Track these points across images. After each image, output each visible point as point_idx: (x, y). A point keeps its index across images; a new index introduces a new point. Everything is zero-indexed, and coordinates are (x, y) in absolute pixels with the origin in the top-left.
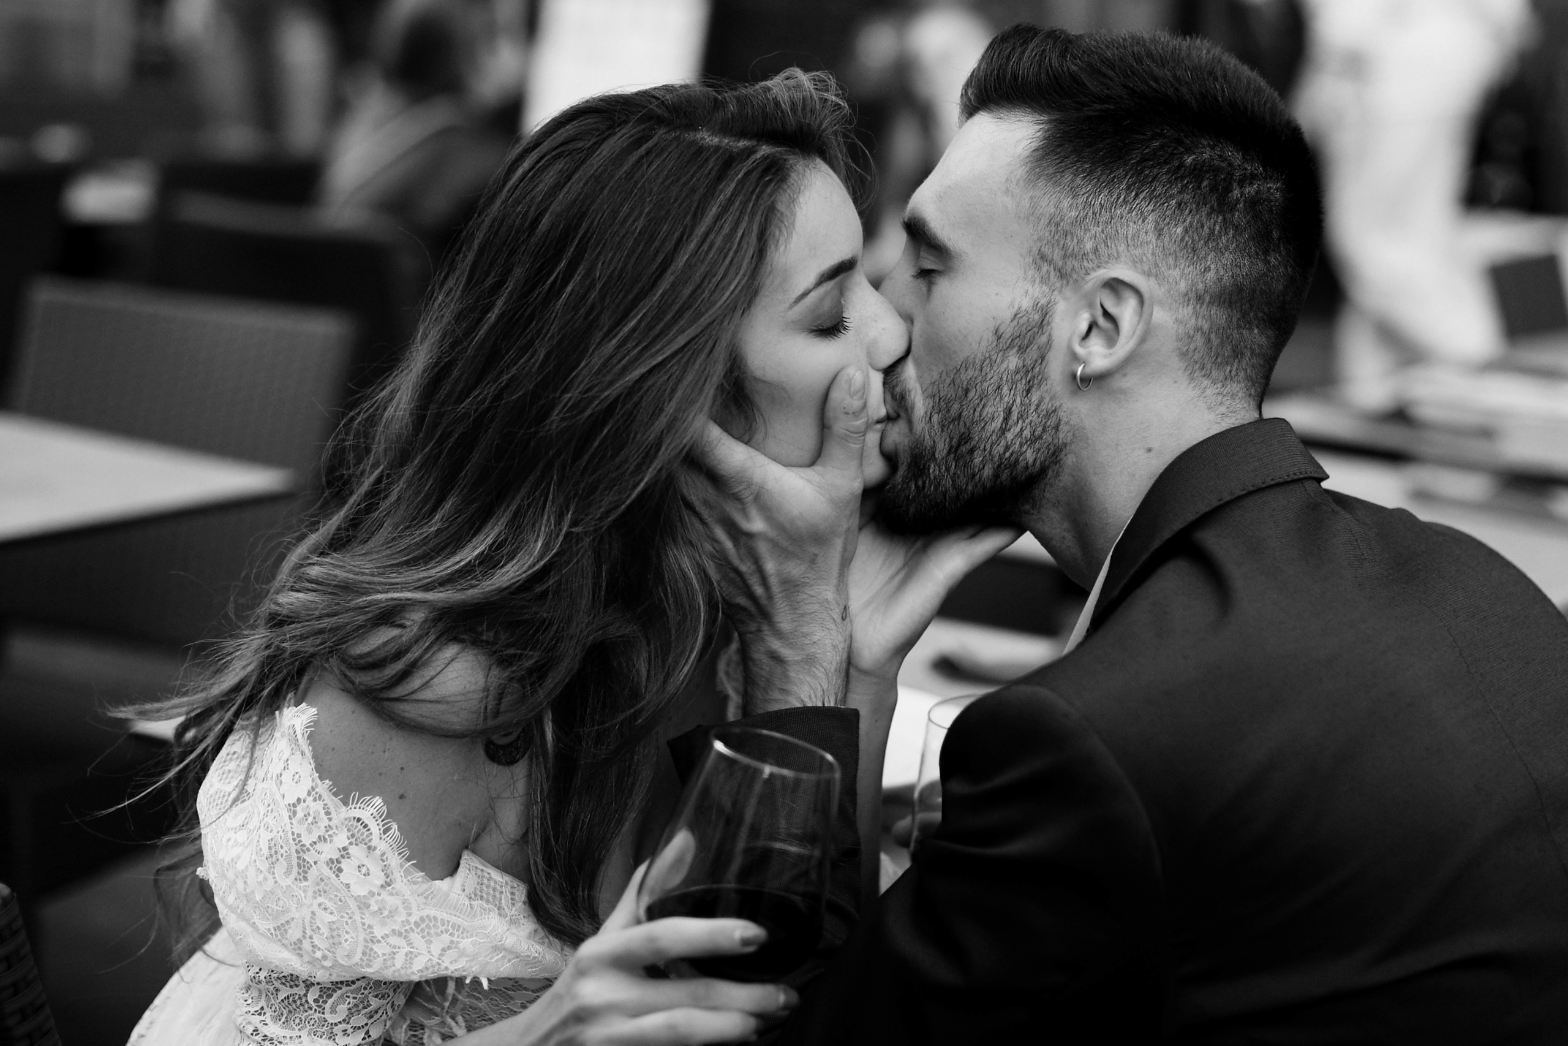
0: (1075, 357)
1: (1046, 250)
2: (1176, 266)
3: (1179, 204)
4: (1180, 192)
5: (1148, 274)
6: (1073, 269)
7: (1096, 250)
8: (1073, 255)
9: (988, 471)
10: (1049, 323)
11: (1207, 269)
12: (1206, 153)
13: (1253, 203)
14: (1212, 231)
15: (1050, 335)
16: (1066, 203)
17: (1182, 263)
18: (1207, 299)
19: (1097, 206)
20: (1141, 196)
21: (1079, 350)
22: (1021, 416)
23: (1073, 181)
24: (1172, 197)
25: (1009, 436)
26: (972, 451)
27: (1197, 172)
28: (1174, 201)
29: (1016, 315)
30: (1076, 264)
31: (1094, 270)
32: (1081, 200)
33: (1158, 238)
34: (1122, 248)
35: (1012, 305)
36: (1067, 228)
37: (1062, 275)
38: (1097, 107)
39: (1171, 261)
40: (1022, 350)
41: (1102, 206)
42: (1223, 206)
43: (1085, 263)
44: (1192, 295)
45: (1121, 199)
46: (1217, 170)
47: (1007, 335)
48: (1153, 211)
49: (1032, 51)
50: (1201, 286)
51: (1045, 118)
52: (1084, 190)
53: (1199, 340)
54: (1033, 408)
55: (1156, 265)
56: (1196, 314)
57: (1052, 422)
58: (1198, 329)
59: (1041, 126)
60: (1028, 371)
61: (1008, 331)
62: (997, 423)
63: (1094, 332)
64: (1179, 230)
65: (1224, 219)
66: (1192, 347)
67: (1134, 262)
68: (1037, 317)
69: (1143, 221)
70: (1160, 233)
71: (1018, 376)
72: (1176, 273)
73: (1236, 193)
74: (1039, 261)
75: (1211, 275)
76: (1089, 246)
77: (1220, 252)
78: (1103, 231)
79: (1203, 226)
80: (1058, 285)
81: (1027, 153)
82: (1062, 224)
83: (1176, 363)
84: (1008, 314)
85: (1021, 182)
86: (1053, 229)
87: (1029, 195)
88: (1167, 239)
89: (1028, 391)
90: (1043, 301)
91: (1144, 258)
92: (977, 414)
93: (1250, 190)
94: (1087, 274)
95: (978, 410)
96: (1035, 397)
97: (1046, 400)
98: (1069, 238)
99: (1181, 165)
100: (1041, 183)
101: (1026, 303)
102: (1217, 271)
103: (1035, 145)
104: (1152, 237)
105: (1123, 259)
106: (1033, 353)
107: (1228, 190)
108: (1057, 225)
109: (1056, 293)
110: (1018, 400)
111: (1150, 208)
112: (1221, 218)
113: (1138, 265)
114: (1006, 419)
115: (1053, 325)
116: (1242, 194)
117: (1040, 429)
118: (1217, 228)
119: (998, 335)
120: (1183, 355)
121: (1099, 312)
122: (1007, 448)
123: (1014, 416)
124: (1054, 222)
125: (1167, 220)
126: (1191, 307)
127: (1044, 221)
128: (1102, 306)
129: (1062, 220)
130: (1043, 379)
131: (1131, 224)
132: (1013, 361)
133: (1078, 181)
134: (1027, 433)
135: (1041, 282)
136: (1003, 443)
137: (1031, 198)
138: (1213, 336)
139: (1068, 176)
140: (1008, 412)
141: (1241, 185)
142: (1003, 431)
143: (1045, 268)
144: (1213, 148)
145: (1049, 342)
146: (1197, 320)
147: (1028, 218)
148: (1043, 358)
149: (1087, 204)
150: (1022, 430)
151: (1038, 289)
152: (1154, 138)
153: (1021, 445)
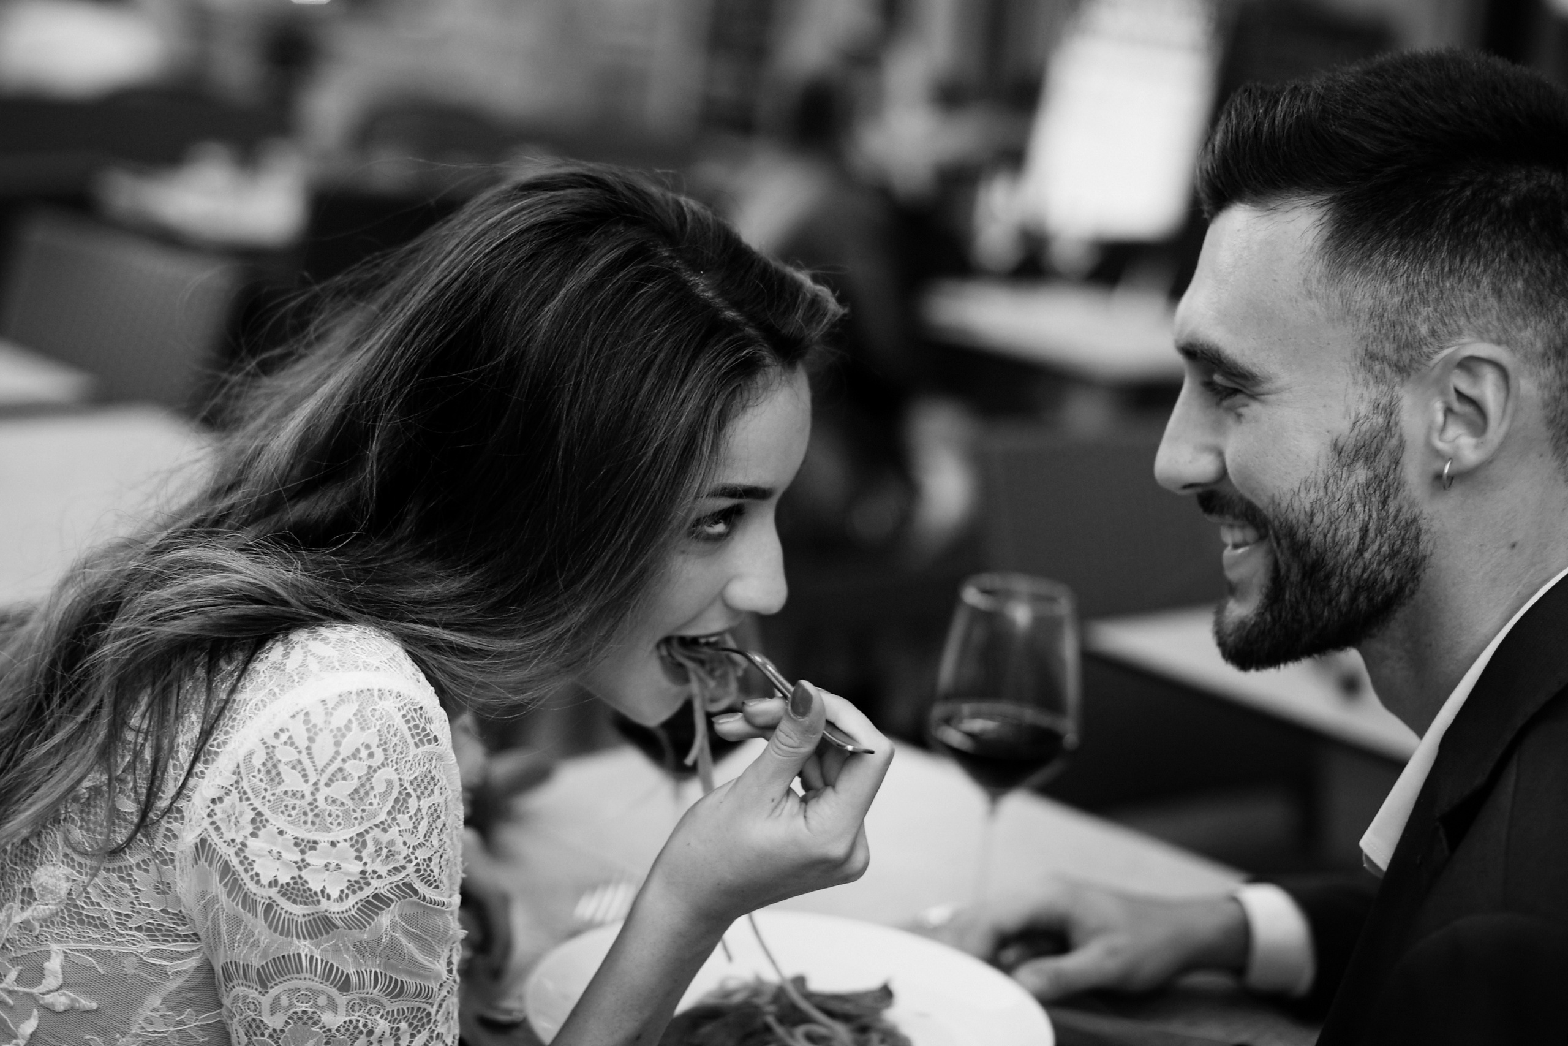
0: (1436, 454)
1: (1375, 347)
6: (1412, 358)
8: (1408, 345)
10: (1396, 424)
15: (1401, 436)
21: (1441, 446)
22: (1380, 531)
29: (1354, 424)
30: (1415, 353)
32: (1400, 283)
33: (1499, 300)
34: (1462, 322)
37: (1399, 368)
40: (1370, 459)
41: (1427, 283)
43: (1424, 349)
51: (1326, 197)
54: (1390, 521)
57: (1412, 531)
59: (1325, 208)
60: (1380, 483)
61: (1349, 441)
62: (1354, 544)
63: (1450, 419)
68: (1380, 420)
71: (1371, 489)
74: (1368, 362)
76: (1424, 330)
78: (1435, 310)
80: (1397, 379)
81: (1320, 243)
82: (1386, 315)
84: (1345, 424)
86: (1377, 323)
87: (1336, 292)
89: (1384, 502)
91: (1489, 327)
92: (1330, 539)
95: (1331, 534)
96: (1393, 507)
97: (1405, 509)
98: (1398, 328)
101: (1364, 408)
103: (1326, 232)
106: (1384, 460)
108: (1381, 318)
109: (1396, 388)
110: (1374, 515)
115: (1402, 424)
117: (1399, 543)
121: (1453, 397)
122: (1364, 570)
123: (1372, 533)
124: (1378, 315)
127: (1364, 317)
128: (1456, 390)
130: (1399, 486)
132: (1361, 475)
134: (1385, 548)
135: (1376, 381)
136: (1360, 564)
137: (1341, 294)
142: (1361, 549)
143: (1377, 367)
145: (1402, 444)
147: (1344, 320)
148: (1397, 462)
150: (1380, 548)
151: (1373, 390)
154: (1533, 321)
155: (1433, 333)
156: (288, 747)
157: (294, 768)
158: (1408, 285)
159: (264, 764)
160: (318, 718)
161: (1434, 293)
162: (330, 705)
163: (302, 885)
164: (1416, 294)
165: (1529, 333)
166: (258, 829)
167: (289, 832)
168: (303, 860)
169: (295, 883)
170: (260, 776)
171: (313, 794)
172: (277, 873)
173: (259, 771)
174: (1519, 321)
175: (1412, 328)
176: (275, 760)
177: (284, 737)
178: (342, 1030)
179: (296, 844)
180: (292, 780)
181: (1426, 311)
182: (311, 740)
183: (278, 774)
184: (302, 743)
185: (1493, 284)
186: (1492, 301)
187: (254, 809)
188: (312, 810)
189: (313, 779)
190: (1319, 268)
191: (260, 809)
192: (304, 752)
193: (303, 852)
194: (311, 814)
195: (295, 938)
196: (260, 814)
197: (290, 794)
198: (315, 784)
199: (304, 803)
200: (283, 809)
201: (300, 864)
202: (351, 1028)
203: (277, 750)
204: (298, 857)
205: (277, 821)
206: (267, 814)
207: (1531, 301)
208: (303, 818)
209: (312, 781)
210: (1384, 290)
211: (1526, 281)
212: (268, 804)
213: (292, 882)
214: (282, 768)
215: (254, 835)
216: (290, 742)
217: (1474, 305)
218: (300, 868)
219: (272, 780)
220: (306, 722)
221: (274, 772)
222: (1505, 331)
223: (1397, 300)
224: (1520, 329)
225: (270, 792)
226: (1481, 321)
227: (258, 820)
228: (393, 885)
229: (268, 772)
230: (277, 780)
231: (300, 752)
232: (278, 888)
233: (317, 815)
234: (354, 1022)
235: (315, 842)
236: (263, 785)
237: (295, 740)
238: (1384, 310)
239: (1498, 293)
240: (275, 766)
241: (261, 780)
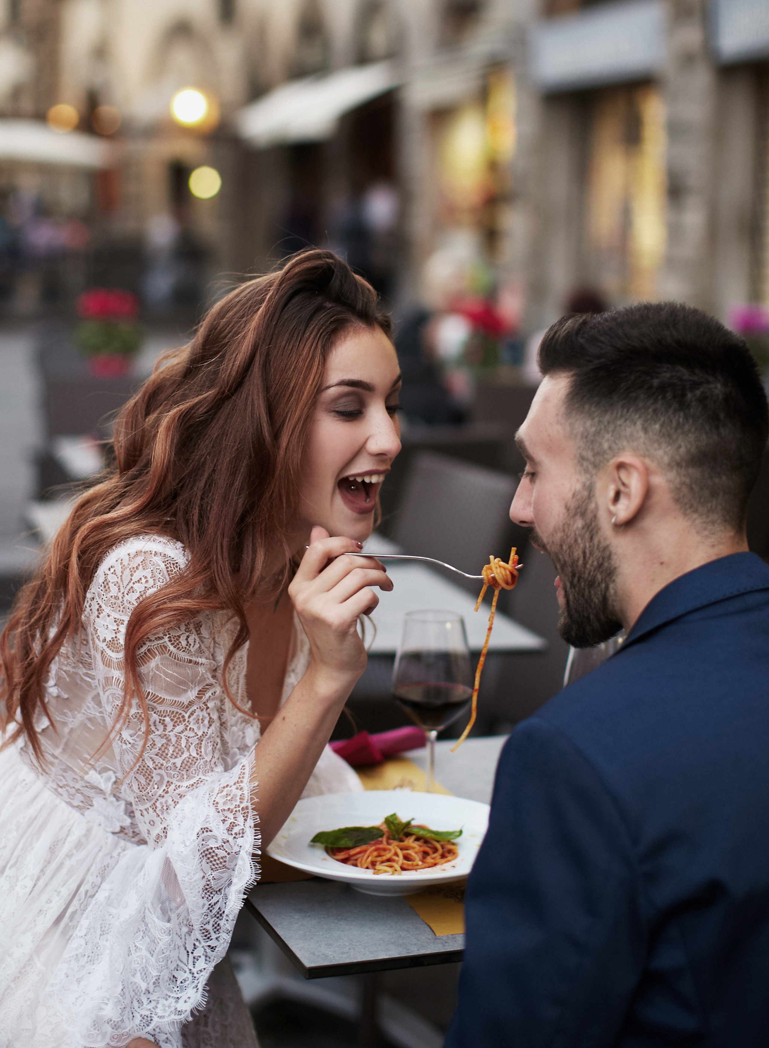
0: (611, 513)
15: (596, 502)
21: (612, 508)
22: (591, 554)
30: (601, 458)
31: (611, 459)
35: (571, 489)
40: (583, 514)
43: (606, 456)
44: (673, 464)
47: (572, 507)
53: (685, 490)
56: (679, 474)
58: (683, 483)
60: (589, 527)
62: (581, 561)
63: (621, 496)
66: (681, 495)
67: (634, 450)
68: (586, 493)
71: (584, 531)
76: (606, 446)
80: (594, 472)
84: (570, 495)
85: (564, 415)
87: (568, 422)
90: (588, 483)
94: (608, 461)
97: (602, 541)
100: (573, 414)
101: (578, 486)
103: (567, 391)
105: (627, 449)
106: (589, 516)
109: (594, 476)
115: (597, 496)
117: (601, 559)
120: (677, 501)
121: (619, 483)
122: (589, 575)
126: (674, 471)
128: (620, 480)
130: (598, 529)
132: (580, 522)
136: (587, 572)
137: (570, 424)
139: (587, 407)
142: (585, 564)
145: (597, 506)
146: (680, 478)
148: (595, 517)
150: (593, 562)
151: (583, 477)
153: (594, 571)
154: (664, 446)
155: (610, 448)
156: (113, 575)
157: (115, 585)
158: (600, 422)
159: (103, 583)
160: (125, 563)
161: (611, 428)
162: (132, 556)
163: (117, 641)
164: (603, 427)
165: (660, 453)
166: (100, 614)
167: (113, 616)
168: (118, 629)
169: (113, 640)
170: (101, 588)
171: (122, 598)
172: (105, 636)
173: (101, 586)
174: (656, 445)
175: (600, 444)
176: (108, 581)
177: (112, 570)
178: (134, 716)
179: (115, 621)
180: (114, 590)
181: (608, 436)
182: (122, 572)
183: (109, 588)
184: (119, 573)
185: (643, 425)
186: (641, 434)
187: (98, 604)
188: (122, 605)
189: (122, 591)
190: (563, 410)
191: (100, 604)
192: (120, 578)
193: (118, 625)
194: (122, 607)
195: (113, 669)
196: (100, 607)
197: (113, 597)
198: (123, 593)
199: (119, 602)
200: (110, 604)
201: (116, 631)
202: (138, 716)
203: (109, 576)
204: (115, 628)
205: (107, 610)
206: (104, 607)
207: (664, 435)
208: (119, 609)
209: (122, 592)
210: (589, 423)
211: (662, 426)
212: (104, 602)
213: (111, 640)
214: (110, 584)
215: (98, 617)
216: (114, 573)
217: (631, 435)
218: (116, 633)
219: (106, 590)
220: (121, 563)
221: (107, 587)
222: (648, 450)
223: (594, 429)
224: (655, 450)
225: (105, 596)
226: (635, 444)
227: (100, 609)
228: (159, 645)
229: (105, 587)
230: (108, 590)
231: (118, 578)
232: (106, 643)
233: (124, 608)
234: (140, 713)
235: (123, 620)
236: (102, 593)
237: (116, 572)
238: (588, 434)
239: (645, 430)
240: (107, 584)
241: (102, 590)
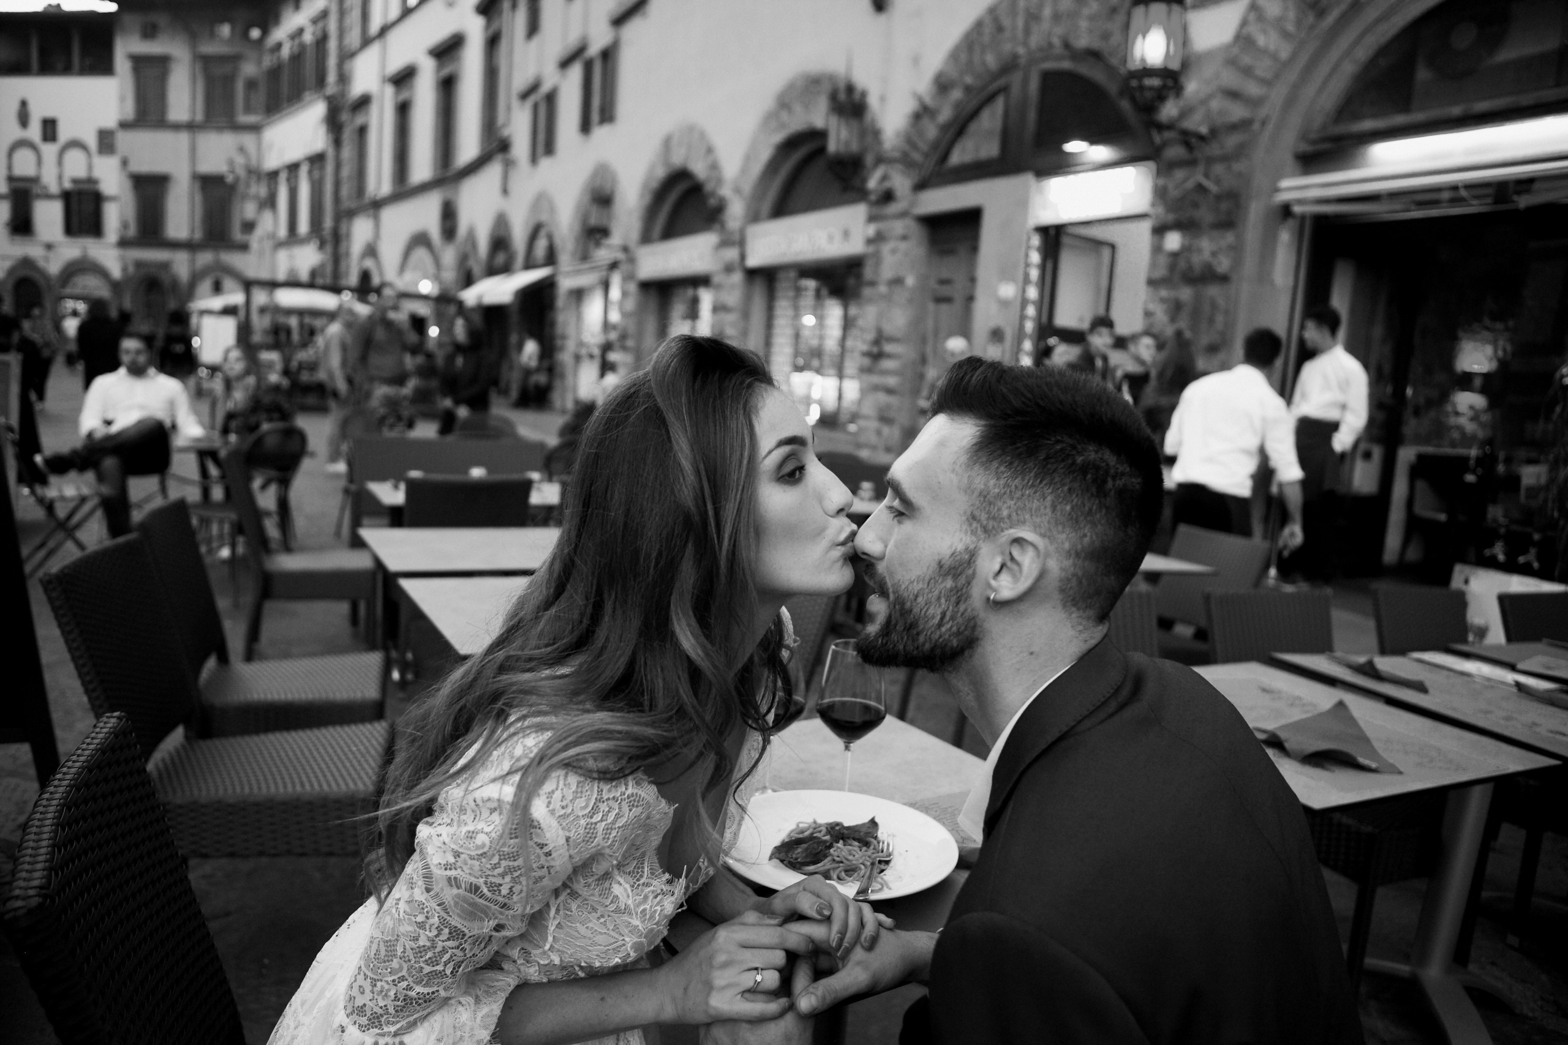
0: (989, 586)
1: (977, 513)
2: (1063, 532)
3: (1070, 490)
4: (1071, 481)
5: (1043, 536)
6: (993, 527)
7: (1009, 516)
8: (994, 518)
9: (927, 646)
10: (974, 562)
11: (1085, 535)
12: (1091, 453)
13: (1121, 492)
14: (1090, 510)
15: (974, 570)
16: (992, 482)
17: (1068, 530)
18: (1083, 555)
19: (1013, 487)
20: (1044, 482)
21: (993, 583)
22: (952, 618)
23: (998, 468)
24: (1064, 485)
25: (943, 629)
26: (918, 634)
27: (1084, 469)
28: (1066, 487)
29: (953, 554)
30: (996, 525)
31: (1007, 529)
32: (1002, 482)
33: (1053, 512)
34: (1027, 516)
35: (951, 547)
36: (992, 499)
37: (985, 530)
38: (1019, 418)
39: (1060, 528)
40: (956, 577)
41: (1016, 487)
42: (1101, 492)
43: (1002, 524)
44: (1073, 552)
45: (1030, 484)
46: (1097, 468)
47: (946, 567)
48: (1051, 493)
49: (978, 376)
50: (1079, 547)
51: (983, 422)
52: (1005, 475)
53: (1074, 583)
54: (959, 615)
55: (1050, 530)
56: (1075, 565)
57: (972, 624)
58: (1074, 575)
59: (979, 428)
60: (958, 591)
61: (947, 563)
62: (936, 620)
63: (1004, 570)
64: (1068, 508)
65: (1100, 501)
66: (1069, 586)
67: (1035, 527)
68: (967, 557)
69: (1044, 500)
70: (1054, 508)
71: (952, 593)
72: (1064, 536)
73: (1110, 484)
74: (971, 520)
75: (1087, 540)
76: (1005, 513)
77: (1094, 524)
78: (1015, 504)
79: (1084, 506)
80: (982, 536)
81: (969, 446)
82: (988, 496)
83: (1057, 596)
84: (948, 552)
85: (963, 466)
86: (982, 499)
87: (967, 475)
88: (1059, 513)
89: (958, 603)
90: (972, 547)
91: (1042, 525)
92: (923, 613)
93: (1119, 483)
94: (1002, 531)
95: (924, 610)
96: (962, 607)
97: (969, 610)
98: (992, 507)
99: (1073, 463)
100: (977, 467)
101: (960, 547)
102: (1091, 537)
103: (974, 441)
104: (1049, 511)
105: (1027, 524)
106: (962, 580)
107: (1105, 482)
108: (985, 497)
109: (981, 541)
110: (951, 608)
111: (1050, 491)
112: (1097, 502)
113: (1038, 529)
114: (942, 619)
115: (977, 563)
116: (1114, 486)
117: (963, 628)
118: (1095, 507)
119: (940, 565)
120: (1062, 590)
121: (1008, 558)
122: (940, 636)
123: (947, 618)
124: (984, 495)
125: (1061, 500)
126: (1071, 561)
127: (976, 493)
128: (1011, 554)
129: (988, 494)
130: (968, 597)
131: (1036, 501)
132: (949, 583)
133: (1002, 469)
134: (955, 629)
135: (971, 533)
136: (938, 633)
137: (969, 476)
138: (1084, 580)
139: (995, 464)
140: (944, 615)
141: (1114, 478)
142: (940, 625)
143: (975, 525)
144: (1096, 452)
145: (974, 574)
146: (1074, 569)
147: (966, 491)
148: (969, 583)
149: (1006, 485)
150: (951, 627)
151: (969, 538)
152: (1058, 442)
153: (950, 636)
190: (963, 459)
